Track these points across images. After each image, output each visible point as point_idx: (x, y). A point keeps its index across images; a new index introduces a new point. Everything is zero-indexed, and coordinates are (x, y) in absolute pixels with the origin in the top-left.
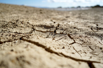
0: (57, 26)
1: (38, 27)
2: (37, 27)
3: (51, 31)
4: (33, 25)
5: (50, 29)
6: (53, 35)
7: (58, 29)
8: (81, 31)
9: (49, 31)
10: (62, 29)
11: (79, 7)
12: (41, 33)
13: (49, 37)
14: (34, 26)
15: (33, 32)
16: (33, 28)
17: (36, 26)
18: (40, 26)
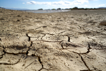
0: (30, 45)
1: (10, 48)
2: (8, 49)
3: (24, 52)
4: (4, 47)
5: (22, 50)
6: (25, 58)
7: (31, 49)
8: (51, 51)
9: (21, 52)
10: (34, 50)
11: (60, 9)
12: (13, 56)
13: (20, 61)
14: (6, 47)
15: (4, 56)
16: (4, 51)
17: (8, 47)
18: (12, 48)
